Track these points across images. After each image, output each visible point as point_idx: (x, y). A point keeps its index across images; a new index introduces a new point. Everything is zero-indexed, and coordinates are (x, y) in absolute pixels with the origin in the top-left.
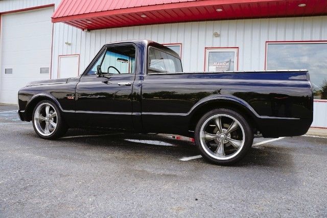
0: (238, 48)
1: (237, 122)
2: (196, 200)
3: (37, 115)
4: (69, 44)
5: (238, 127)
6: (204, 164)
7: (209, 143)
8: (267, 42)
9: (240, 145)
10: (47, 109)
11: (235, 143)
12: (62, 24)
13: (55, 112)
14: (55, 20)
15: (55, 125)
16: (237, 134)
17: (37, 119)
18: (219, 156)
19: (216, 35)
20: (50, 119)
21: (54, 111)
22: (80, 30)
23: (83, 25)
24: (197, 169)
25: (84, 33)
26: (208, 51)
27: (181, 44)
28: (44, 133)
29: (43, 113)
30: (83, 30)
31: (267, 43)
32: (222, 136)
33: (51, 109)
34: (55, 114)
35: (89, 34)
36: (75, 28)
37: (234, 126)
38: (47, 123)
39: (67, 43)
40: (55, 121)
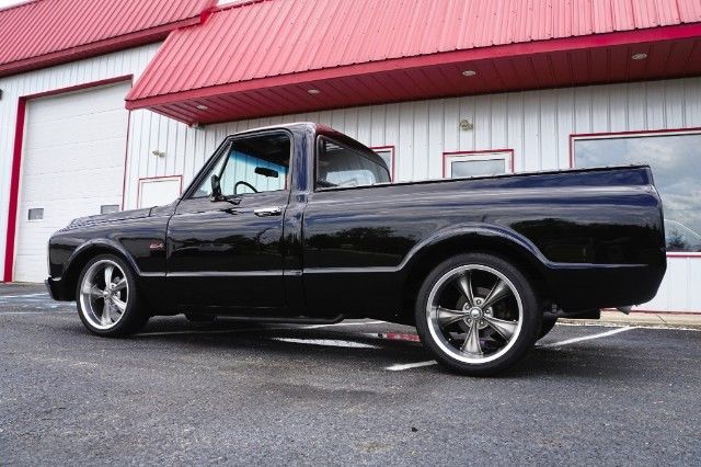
0: (512, 150)
1: (506, 280)
2: (414, 430)
3: (86, 287)
4: (162, 155)
5: (508, 291)
7: (446, 329)
8: (571, 136)
9: (513, 330)
10: (108, 274)
11: (503, 326)
12: (146, 113)
13: (125, 279)
14: (133, 104)
15: (123, 306)
16: (505, 308)
17: (86, 295)
18: (471, 355)
19: (466, 126)
20: (114, 293)
21: (121, 277)
22: (183, 126)
23: (189, 114)
25: (191, 131)
26: (449, 160)
27: (392, 147)
28: (99, 324)
29: (99, 282)
30: (190, 125)
31: (573, 138)
32: (475, 310)
33: (116, 274)
34: (124, 283)
35: (201, 133)
36: (173, 122)
37: (499, 290)
38: (107, 302)
39: (156, 153)
40: (123, 299)
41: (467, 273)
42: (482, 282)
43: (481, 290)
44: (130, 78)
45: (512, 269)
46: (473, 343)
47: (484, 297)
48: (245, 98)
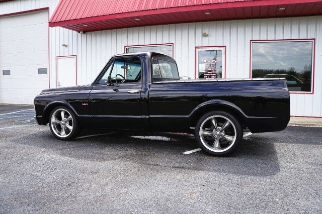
0: (225, 46)
1: (229, 121)
2: (203, 186)
3: (53, 119)
4: (66, 46)
5: (230, 125)
6: (203, 157)
7: (206, 138)
8: (251, 41)
9: (233, 139)
10: (63, 114)
11: (229, 138)
12: (58, 28)
13: (71, 117)
14: (52, 24)
15: (71, 128)
16: (229, 131)
17: (53, 123)
18: (216, 149)
19: (205, 35)
20: (66, 122)
21: (68, 115)
22: (75, 33)
23: (79, 28)
24: (199, 161)
25: (79, 35)
26: (198, 50)
27: (173, 44)
28: (60, 135)
29: (59, 117)
30: (79, 32)
32: (218, 132)
33: (66, 114)
34: (71, 118)
35: (84, 36)
36: (70, 31)
37: (227, 124)
38: (63, 126)
39: (64, 45)
40: (70, 124)
41: (215, 118)
42: (220, 121)
43: (220, 124)
44: (47, 8)
45: (232, 117)
46: (217, 144)
47: (221, 127)
48: (106, 22)
